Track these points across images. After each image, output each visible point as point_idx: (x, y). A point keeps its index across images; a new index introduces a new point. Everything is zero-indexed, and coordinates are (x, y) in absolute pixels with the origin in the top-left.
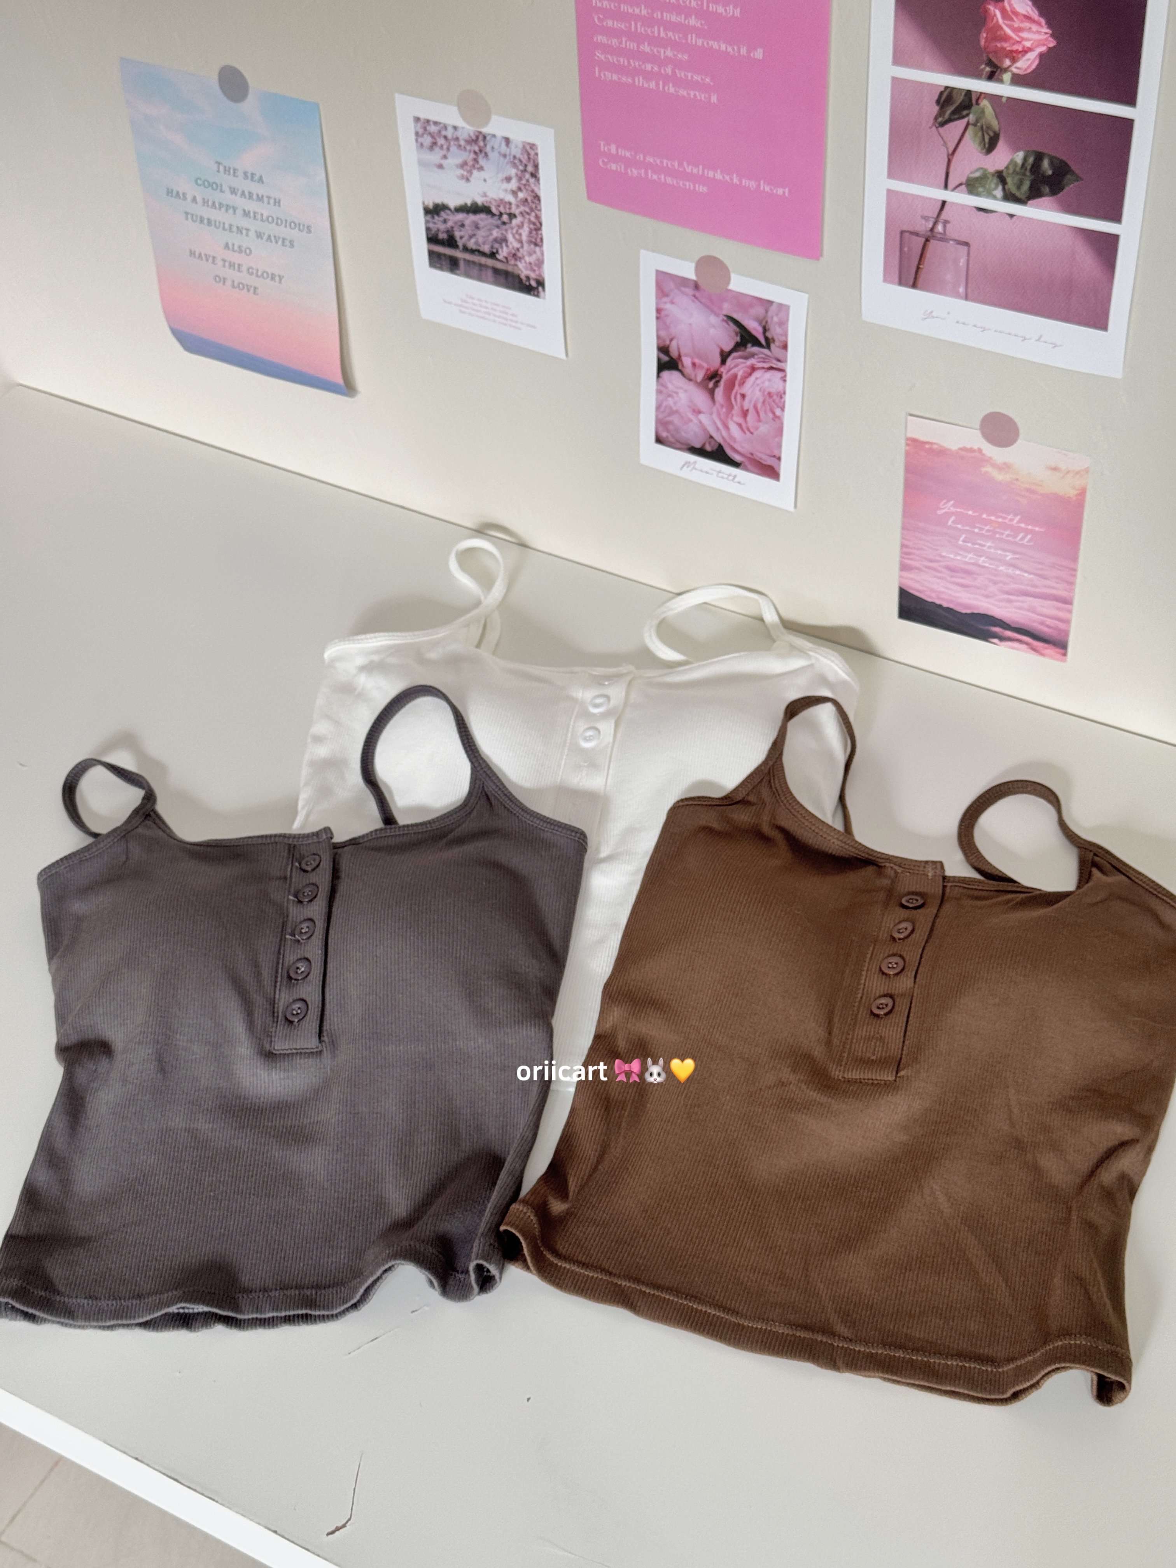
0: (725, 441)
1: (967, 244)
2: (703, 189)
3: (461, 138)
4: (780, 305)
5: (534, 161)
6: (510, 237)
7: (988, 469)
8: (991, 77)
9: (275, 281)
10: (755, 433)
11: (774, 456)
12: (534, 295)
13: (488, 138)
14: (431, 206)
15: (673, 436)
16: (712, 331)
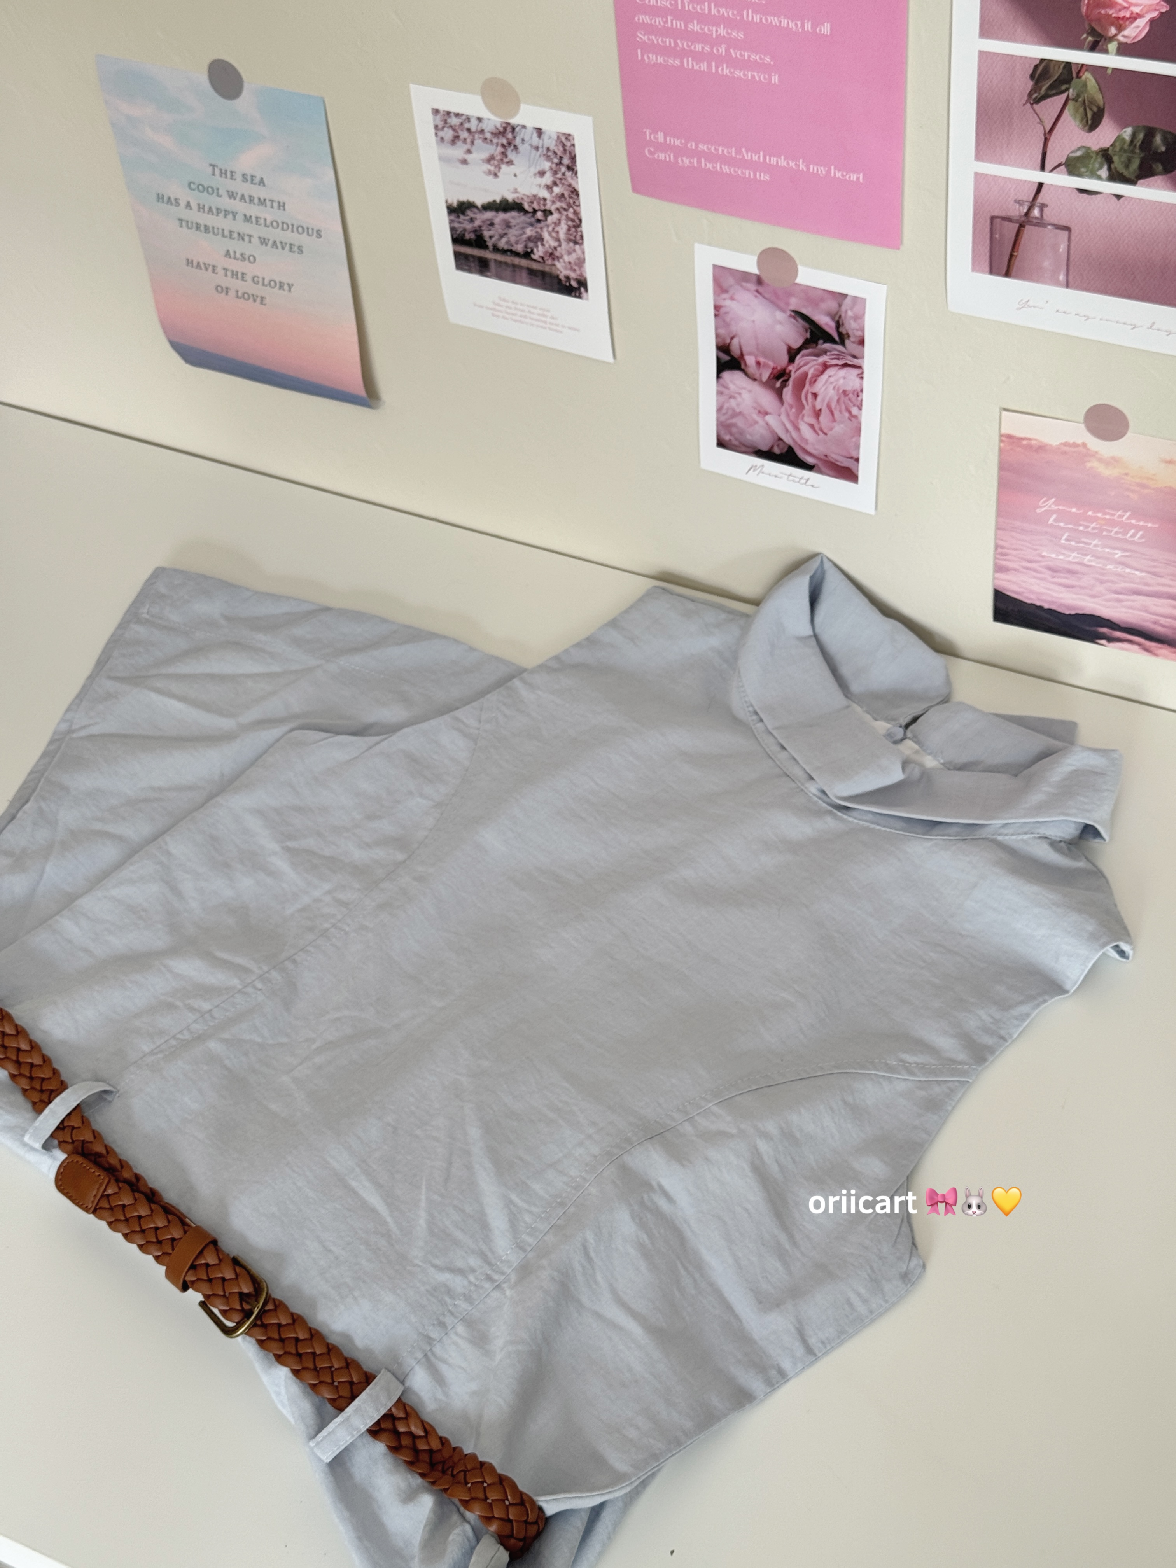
0: (796, 442)
1: (1067, 229)
2: (764, 177)
3: (486, 131)
4: (855, 298)
5: (570, 153)
6: (546, 235)
7: (1093, 464)
8: (1093, 48)
9: (284, 290)
10: (830, 433)
11: (852, 458)
12: (575, 296)
13: (517, 129)
14: (455, 204)
15: (736, 439)
16: (779, 328)
